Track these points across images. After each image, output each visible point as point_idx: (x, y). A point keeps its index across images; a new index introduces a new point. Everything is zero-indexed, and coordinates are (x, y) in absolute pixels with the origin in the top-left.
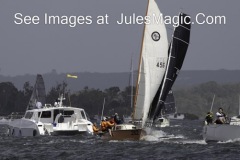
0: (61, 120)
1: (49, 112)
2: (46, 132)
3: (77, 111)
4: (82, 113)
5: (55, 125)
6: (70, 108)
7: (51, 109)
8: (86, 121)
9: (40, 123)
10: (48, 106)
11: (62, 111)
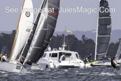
0: (64, 59)
1: (57, 54)
2: (55, 66)
3: (74, 54)
4: (76, 55)
5: (60, 62)
6: (69, 52)
7: (57, 52)
8: (79, 60)
9: (51, 61)
10: (55, 50)
11: (64, 53)
